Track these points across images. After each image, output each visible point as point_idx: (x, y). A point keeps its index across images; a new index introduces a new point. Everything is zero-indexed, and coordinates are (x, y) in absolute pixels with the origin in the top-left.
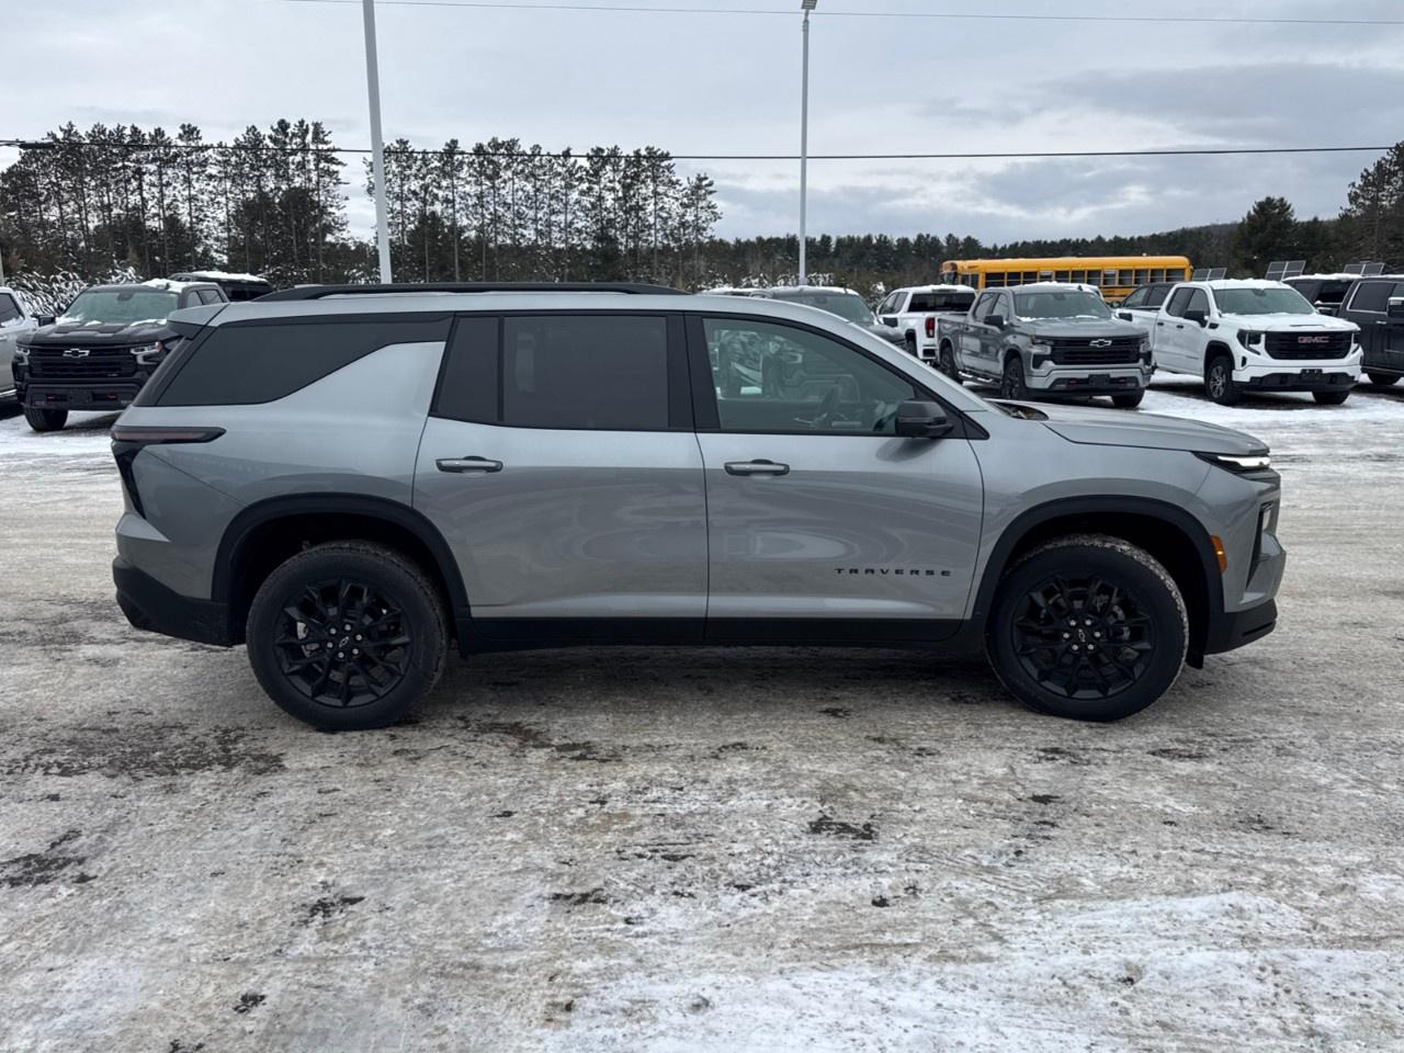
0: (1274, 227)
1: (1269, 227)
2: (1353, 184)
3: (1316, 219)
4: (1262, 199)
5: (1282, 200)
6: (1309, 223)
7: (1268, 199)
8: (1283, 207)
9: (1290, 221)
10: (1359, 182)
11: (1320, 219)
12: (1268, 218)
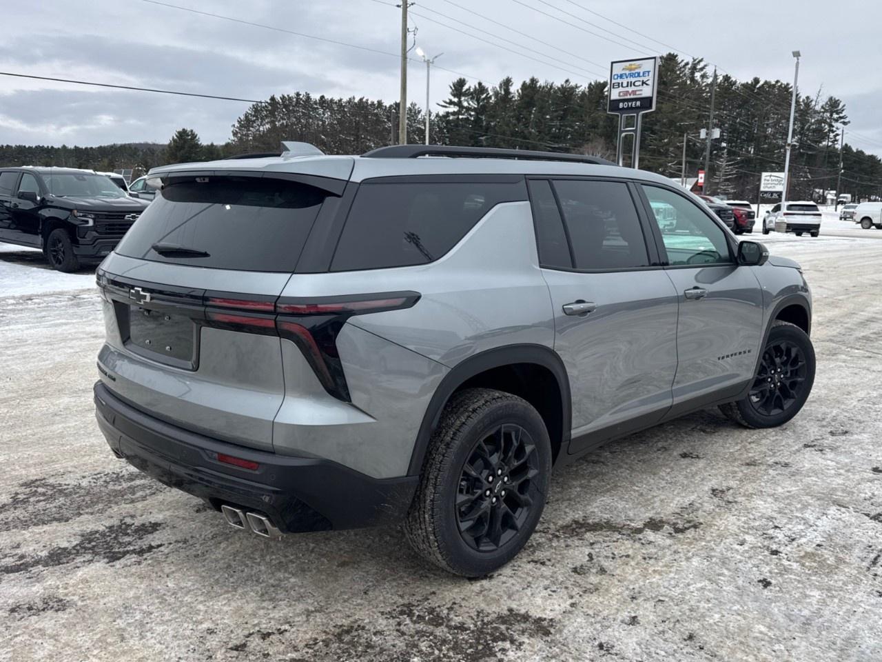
0: (189, 147)
1: (186, 147)
2: (234, 126)
3: (212, 145)
4: (180, 129)
5: (192, 131)
6: (208, 146)
7: (184, 130)
8: (194, 136)
9: (197, 144)
10: (237, 125)
11: (215, 144)
12: (186, 141)
